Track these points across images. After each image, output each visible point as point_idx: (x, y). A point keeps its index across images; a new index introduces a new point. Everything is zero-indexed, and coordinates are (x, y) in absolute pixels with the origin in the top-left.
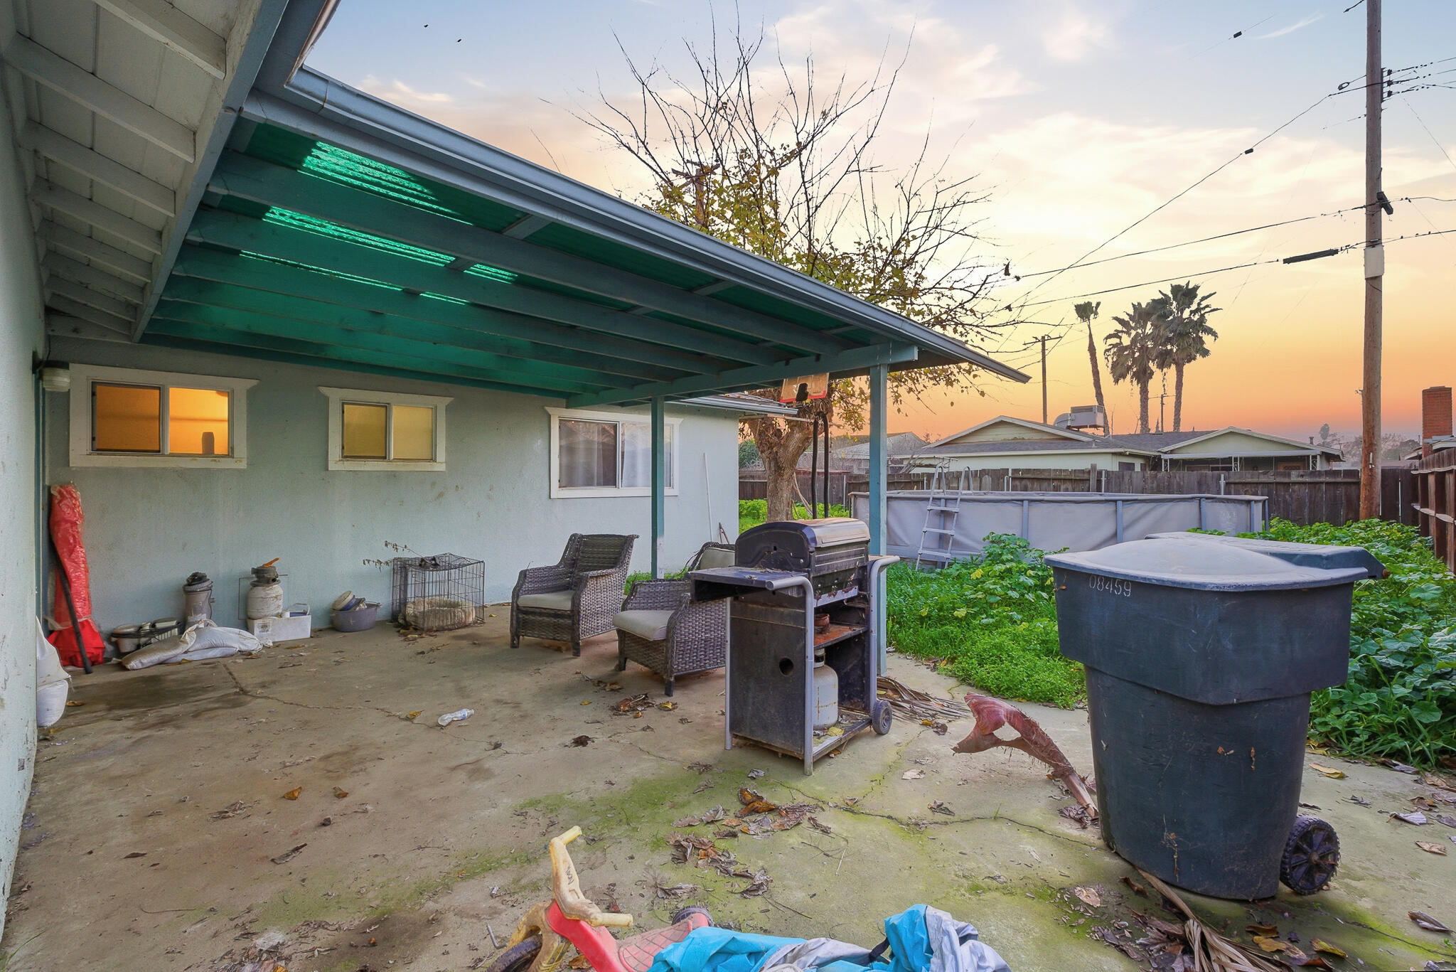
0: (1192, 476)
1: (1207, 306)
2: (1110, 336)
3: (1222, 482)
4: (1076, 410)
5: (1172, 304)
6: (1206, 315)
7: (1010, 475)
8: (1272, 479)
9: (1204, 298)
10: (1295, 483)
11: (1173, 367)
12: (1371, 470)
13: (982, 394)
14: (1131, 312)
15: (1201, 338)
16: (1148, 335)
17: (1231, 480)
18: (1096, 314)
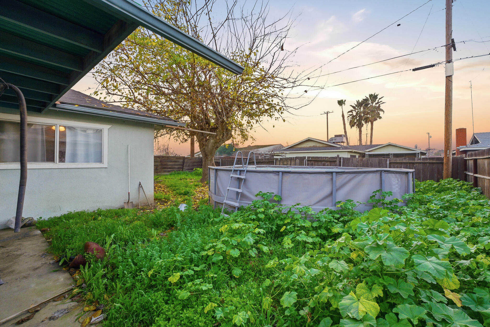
0: (376, 160)
1: (381, 101)
2: (349, 112)
3: (388, 162)
4: (336, 136)
5: (369, 101)
6: (381, 105)
7: (306, 159)
8: (407, 161)
9: (380, 99)
10: (416, 163)
11: (370, 123)
12: (448, 157)
13: (284, 121)
14: (356, 104)
15: (379, 113)
16: (362, 112)
17: (392, 161)
18: (345, 104)
